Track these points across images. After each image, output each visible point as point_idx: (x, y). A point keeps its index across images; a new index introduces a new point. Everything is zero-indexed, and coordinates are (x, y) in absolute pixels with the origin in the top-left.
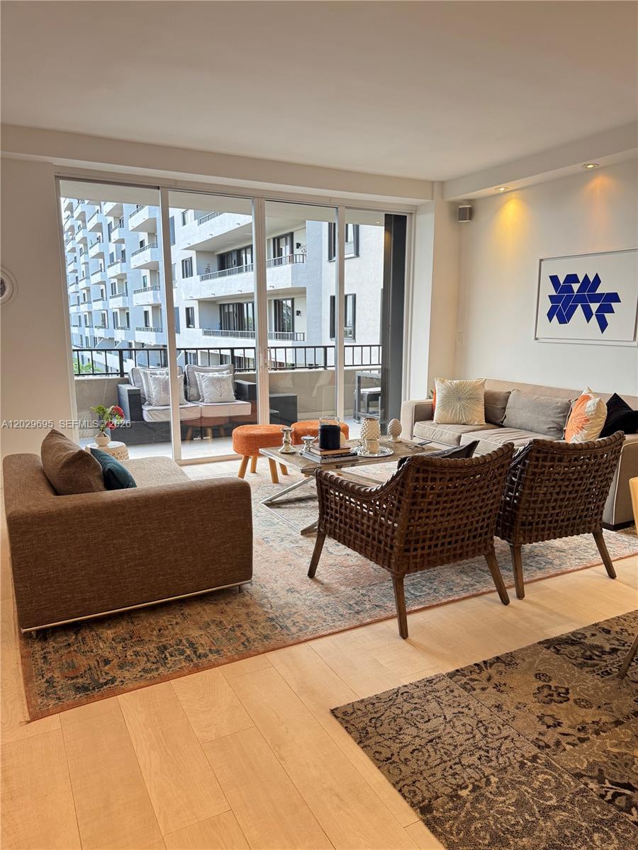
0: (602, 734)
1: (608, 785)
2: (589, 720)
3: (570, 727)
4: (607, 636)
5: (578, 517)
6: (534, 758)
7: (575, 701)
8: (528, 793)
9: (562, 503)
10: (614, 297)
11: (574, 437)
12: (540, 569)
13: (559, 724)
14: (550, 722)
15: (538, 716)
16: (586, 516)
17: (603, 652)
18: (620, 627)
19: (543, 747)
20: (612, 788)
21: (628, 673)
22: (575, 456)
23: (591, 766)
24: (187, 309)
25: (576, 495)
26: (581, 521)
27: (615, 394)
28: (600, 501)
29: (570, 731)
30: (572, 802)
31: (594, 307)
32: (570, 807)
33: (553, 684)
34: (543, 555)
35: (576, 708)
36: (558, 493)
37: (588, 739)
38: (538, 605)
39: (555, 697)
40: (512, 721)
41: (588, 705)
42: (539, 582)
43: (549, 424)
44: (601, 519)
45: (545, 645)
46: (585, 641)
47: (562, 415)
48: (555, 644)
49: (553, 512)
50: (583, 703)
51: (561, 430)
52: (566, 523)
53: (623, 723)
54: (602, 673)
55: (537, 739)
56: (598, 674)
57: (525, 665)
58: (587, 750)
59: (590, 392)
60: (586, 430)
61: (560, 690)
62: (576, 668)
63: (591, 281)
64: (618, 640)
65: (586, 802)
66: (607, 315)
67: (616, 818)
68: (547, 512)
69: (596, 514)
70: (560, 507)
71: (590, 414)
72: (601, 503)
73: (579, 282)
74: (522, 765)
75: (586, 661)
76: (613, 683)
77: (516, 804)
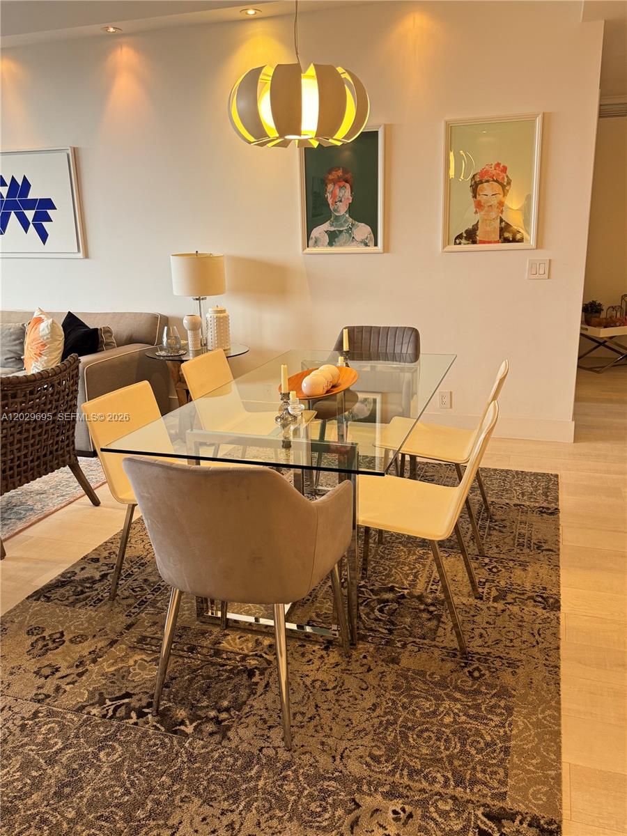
0: (99, 660)
1: (108, 703)
2: (85, 653)
3: (68, 667)
4: (96, 565)
5: (48, 453)
6: (35, 715)
7: (71, 641)
8: (33, 751)
9: (27, 443)
10: (48, 204)
11: (33, 367)
12: (20, 519)
13: (57, 670)
14: (47, 671)
15: (34, 672)
16: (57, 450)
17: (94, 582)
18: (108, 552)
19: (43, 700)
20: (112, 705)
21: (119, 592)
22: (30, 389)
23: (92, 694)
25: (41, 430)
26: (53, 457)
27: (69, 312)
28: (68, 431)
29: (69, 671)
30: (77, 737)
31: (30, 214)
32: (75, 742)
33: (46, 634)
34: (22, 504)
35: (73, 647)
36: (20, 433)
37: (87, 670)
38: (22, 558)
39: (51, 645)
40: (8, 689)
41: (83, 638)
42: (21, 534)
43: (6, 354)
44: (74, 449)
45: (35, 598)
46: (76, 578)
47: (17, 342)
48: (44, 594)
49: (19, 454)
50: (79, 639)
51: (19, 360)
52: (36, 463)
53: (117, 640)
54: (95, 603)
55: (36, 694)
56: (91, 605)
57: (15, 626)
58: (87, 680)
59: (42, 313)
60: (45, 356)
61: (55, 637)
62: (68, 608)
63: (20, 185)
64: (107, 565)
65: (90, 729)
66: (45, 224)
67: (118, 729)
68: (12, 456)
69: (68, 445)
70: (26, 447)
71: (45, 338)
72: (71, 432)
73: (7, 186)
74: (23, 727)
75: (77, 597)
76: (105, 608)
77: (21, 768)
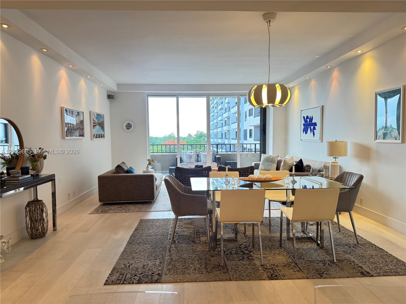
24: (250, 130)
73: (309, 119)
